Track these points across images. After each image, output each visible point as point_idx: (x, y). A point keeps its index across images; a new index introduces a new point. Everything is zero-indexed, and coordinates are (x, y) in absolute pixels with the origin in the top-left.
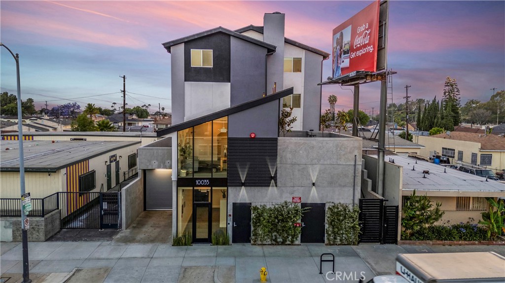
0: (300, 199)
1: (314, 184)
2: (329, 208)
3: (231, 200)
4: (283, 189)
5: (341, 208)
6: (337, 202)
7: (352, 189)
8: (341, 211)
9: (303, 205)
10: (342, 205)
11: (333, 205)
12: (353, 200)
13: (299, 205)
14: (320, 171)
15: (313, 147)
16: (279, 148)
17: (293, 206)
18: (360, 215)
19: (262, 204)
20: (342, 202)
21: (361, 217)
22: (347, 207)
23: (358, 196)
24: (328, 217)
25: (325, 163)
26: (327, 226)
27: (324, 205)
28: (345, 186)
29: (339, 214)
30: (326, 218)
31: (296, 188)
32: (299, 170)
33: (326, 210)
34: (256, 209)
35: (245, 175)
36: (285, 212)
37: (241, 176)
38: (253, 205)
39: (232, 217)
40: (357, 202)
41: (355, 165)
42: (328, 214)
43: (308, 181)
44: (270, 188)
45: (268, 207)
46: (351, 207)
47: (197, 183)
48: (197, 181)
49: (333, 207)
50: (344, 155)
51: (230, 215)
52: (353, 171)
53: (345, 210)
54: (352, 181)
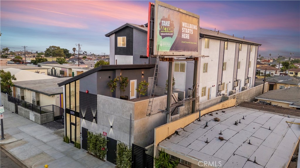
0: (106, 134)
1: (111, 127)
2: (118, 144)
3: (81, 125)
4: (100, 125)
6: (122, 142)
7: (129, 136)
8: (124, 148)
9: (108, 138)
10: (124, 145)
11: (120, 143)
12: (130, 144)
13: (106, 137)
14: (115, 119)
16: (97, 101)
17: (103, 137)
19: (91, 131)
20: (125, 143)
22: (126, 146)
23: (132, 141)
24: (118, 150)
25: (117, 115)
27: (116, 141)
28: (126, 133)
31: (105, 127)
32: (106, 116)
34: (89, 133)
35: (84, 115)
37: (83, 114)
41: (131, 120)
42: (118, 148)
43: (109, 124)
44: (93, 123)
45: (94, 134)
46: (128, 148)
48: (71, 112)
50: (125, 112)
51: (81, 133)
52: (130, 124)
53: (126, 148)
54: (129, 130)
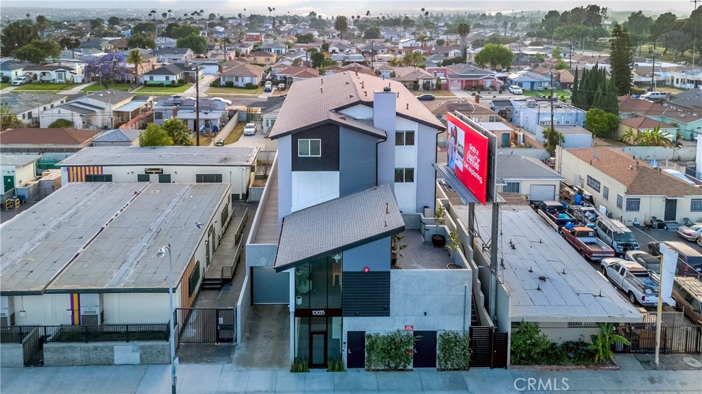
0: (412, 327)
1: (425, 313)
2: (440, 336)
3: (346, 329)
4: (397, 318)
5: (452, 335)
6: (448, 329)
7: (463, 317)
8: (452, 338)
9: (416, 333)
10: (453, 333)
11: (444, 332)
12: (464, 328)
13: (412, 333)
14: (431, 301)
15: (424, 279)
16: (391, 280)
17: (406, 334)
18: (471, 342)
19: (376, 332)
20: (453, 330)
21: (472, 344)
22: (458, 334)
23: (468, 324)
24: (440, 344)
25: (437, 293)
26: (438, 352)
27: (435, 332)
28: (455, 314)
29: (451, 341)
30: (437, 344)
31: (408, 317)
32: (411, 301)
33: (438, 337)
34: (369, 336)
36: (397, 340)
38: (367, 333)
39: (346, 345)
40: (467, 329)
41: (465, 295)
42: (439, 342)
43: (420, 311)
45: (381, 335)
46: (461, 334)
47: (314, 314)
48: (313, 312)
49: (445, 334)
50: (455, 286)
51: (345, 343)
52: (463, 302)
53: (456, 337)
54: (462, 310)
